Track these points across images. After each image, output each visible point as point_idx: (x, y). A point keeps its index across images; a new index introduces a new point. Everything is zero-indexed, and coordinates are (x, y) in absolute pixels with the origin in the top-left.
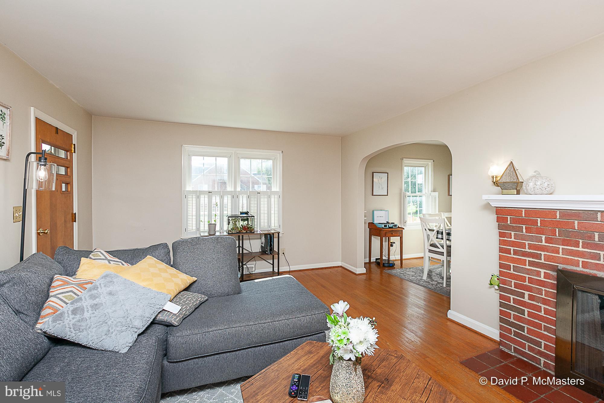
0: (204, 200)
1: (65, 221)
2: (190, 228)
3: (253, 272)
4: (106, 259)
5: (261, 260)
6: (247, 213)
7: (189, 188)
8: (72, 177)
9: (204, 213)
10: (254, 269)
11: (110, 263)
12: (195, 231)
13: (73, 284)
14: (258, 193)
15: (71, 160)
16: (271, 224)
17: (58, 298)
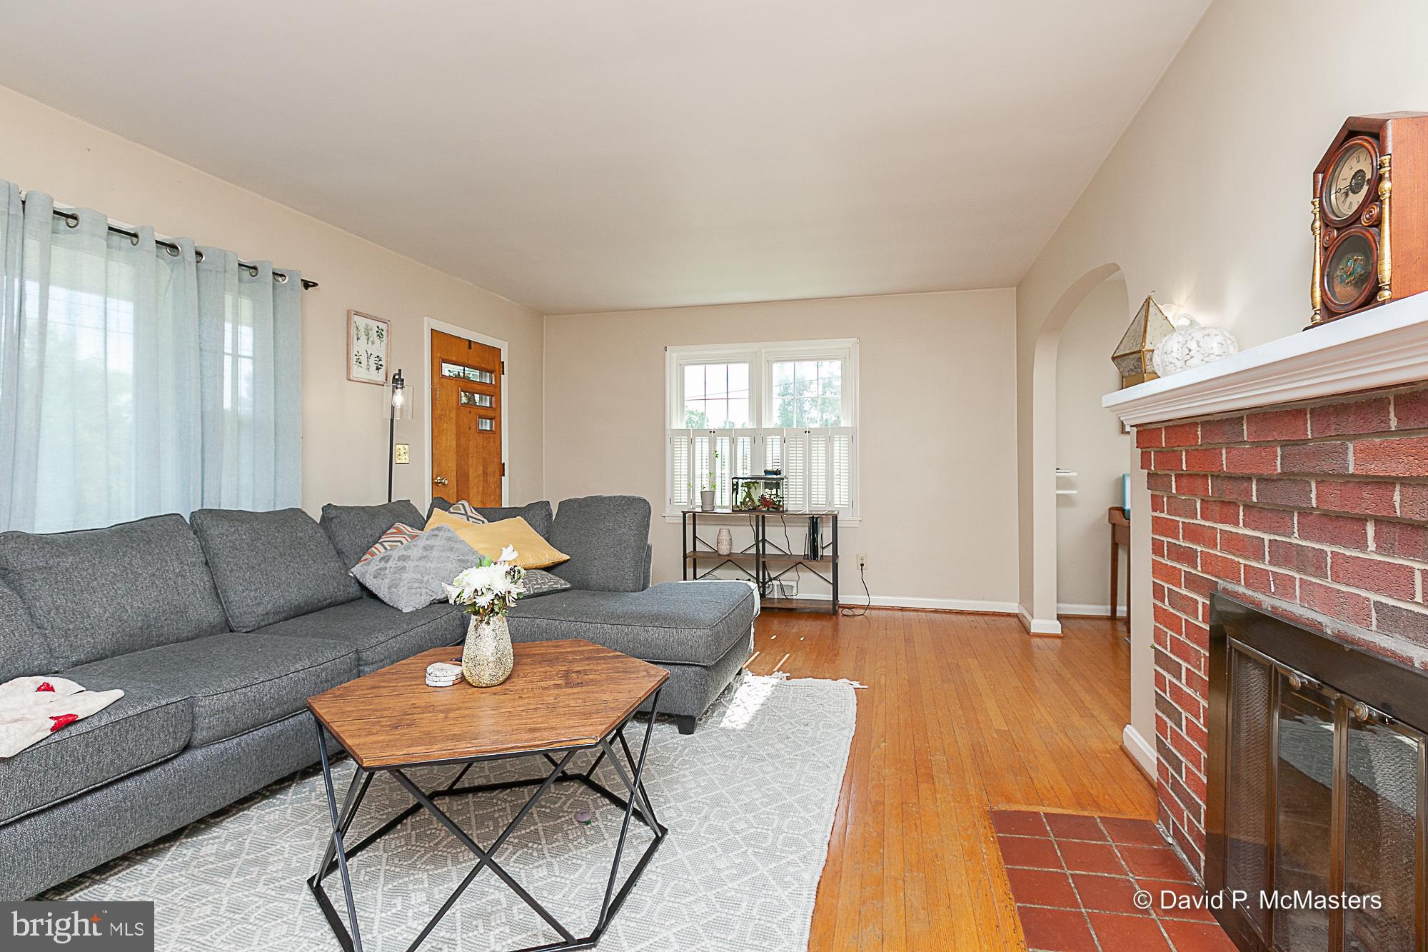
0: (702, 446)
1: (485, 473)
2: (677, 499)
3: (794, 597)
4: (466, 514)
5: (807, 572)
6: (777, 472)
7: (677, 423)
8: (498, 410)
9: (702, 470)
10: (795, 591)
11: (468, 520)
12: (686, 504)
13: (406, 534)
14: (806, 432)
15: (498, 385)
16: (833, 498)
17: (383, 546)
